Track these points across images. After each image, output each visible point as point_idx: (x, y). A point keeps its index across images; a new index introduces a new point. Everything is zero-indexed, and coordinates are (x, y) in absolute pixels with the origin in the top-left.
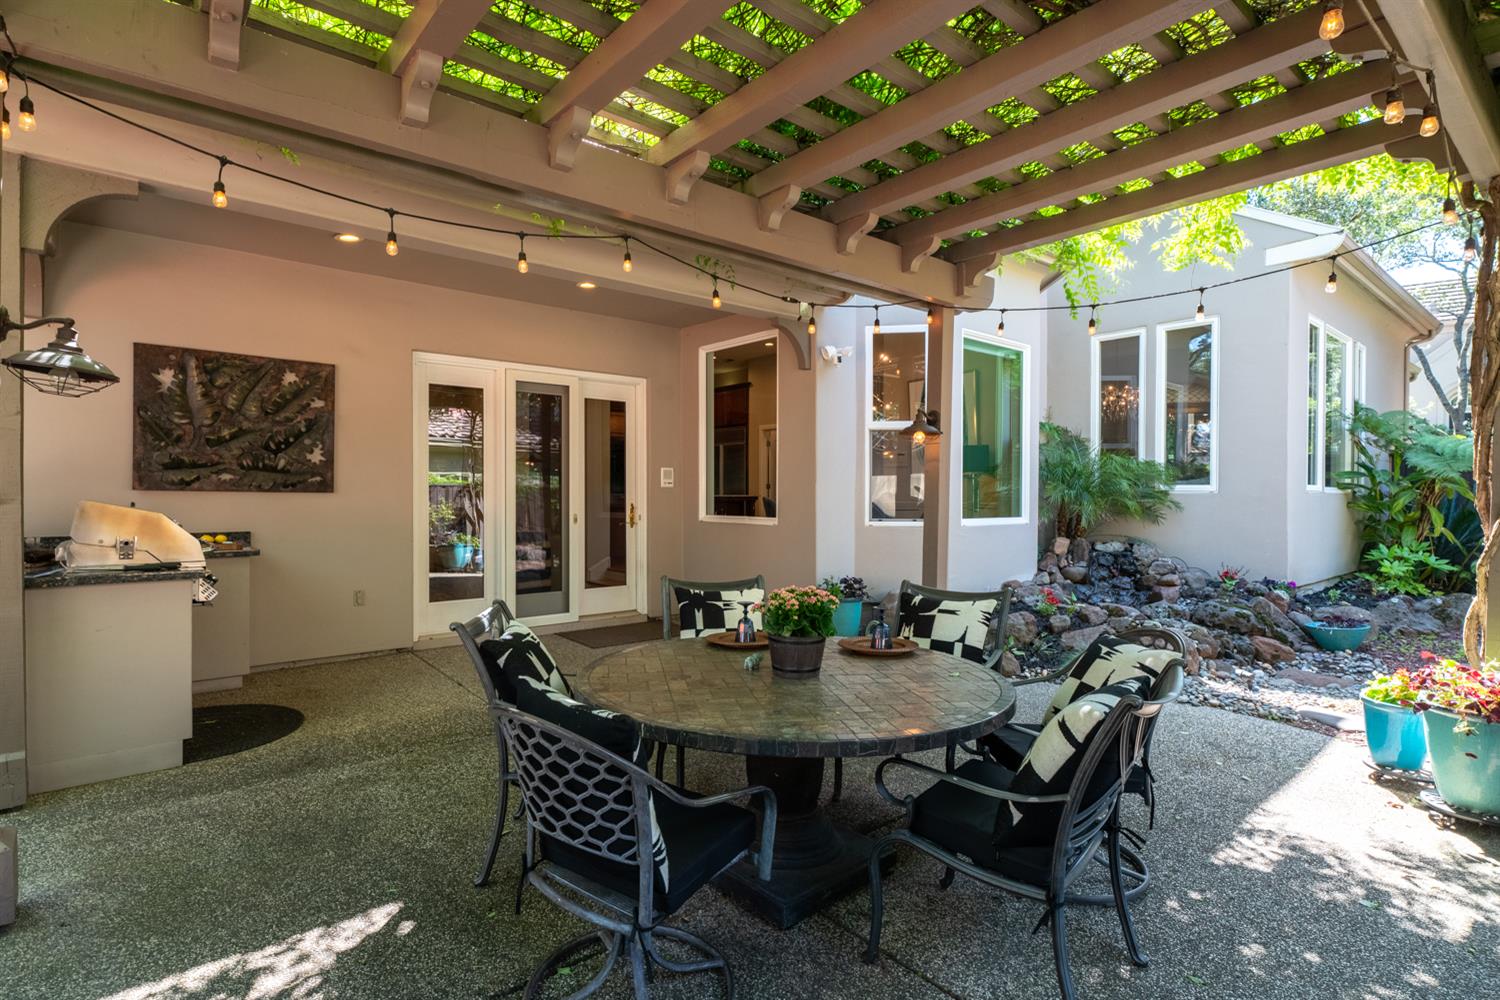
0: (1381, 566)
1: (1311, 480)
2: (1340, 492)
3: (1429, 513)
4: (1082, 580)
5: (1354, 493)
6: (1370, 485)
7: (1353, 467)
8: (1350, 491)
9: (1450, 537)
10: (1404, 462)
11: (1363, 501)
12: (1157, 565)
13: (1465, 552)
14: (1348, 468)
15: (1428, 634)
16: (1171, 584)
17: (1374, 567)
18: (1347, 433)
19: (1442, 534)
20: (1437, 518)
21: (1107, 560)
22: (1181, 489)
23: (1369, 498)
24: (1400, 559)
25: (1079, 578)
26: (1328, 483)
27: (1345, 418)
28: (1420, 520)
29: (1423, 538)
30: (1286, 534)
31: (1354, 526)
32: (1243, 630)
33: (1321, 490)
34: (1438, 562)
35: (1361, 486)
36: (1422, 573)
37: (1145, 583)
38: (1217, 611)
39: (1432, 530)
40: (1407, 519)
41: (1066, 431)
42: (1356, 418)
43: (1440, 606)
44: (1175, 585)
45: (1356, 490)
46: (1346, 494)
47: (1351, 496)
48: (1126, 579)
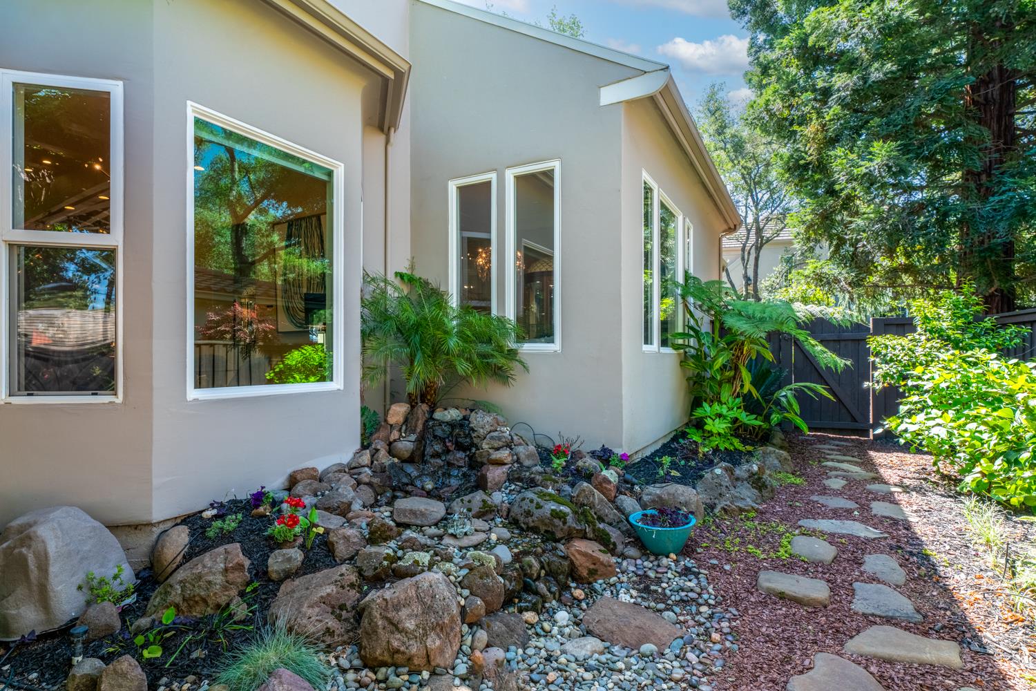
0: (706, 424)
1: (647, 340)
2: (674, 352)
3: (740, 372)
4: (410, 457)
5: (686, 352)
6: (697, 347)
7: (684, 329)
8: (682, 351)
9: (755, 393)
10: (722, 324)
11: (693, 360)
12: (492, 438)
13: (764, 405)
14: (680, 330)
15: (748, 511)
16: (500, 463)
17: (699, 425)
18: (679, 297)
19: (750, 392)
20: (746, 376)
21: (443, 430)
22: (528, 348)
23: (696, 357)
24: (720, 416)
25: (407, 455)
26: (664, 343)
27: (676, 284)
28: (734, 378)
29: (736, 394)
30: (621, 399)
31: (685, 382)
32: (559, 535)
33: (657, 350)
34: (748, 418)
35: (691, 347)
36: (738, 429)
37: (479, 460)
38: (532, 507)
39: (742, 386)
40: (724, 377)
41: (427, 283)
42: (686, 286)
43: (756, 474)
44: (505, 464)
45: (687, 350)
46: (679, 354)
47: (683, 355)
48: (460, 455)
